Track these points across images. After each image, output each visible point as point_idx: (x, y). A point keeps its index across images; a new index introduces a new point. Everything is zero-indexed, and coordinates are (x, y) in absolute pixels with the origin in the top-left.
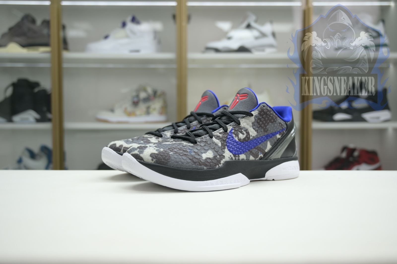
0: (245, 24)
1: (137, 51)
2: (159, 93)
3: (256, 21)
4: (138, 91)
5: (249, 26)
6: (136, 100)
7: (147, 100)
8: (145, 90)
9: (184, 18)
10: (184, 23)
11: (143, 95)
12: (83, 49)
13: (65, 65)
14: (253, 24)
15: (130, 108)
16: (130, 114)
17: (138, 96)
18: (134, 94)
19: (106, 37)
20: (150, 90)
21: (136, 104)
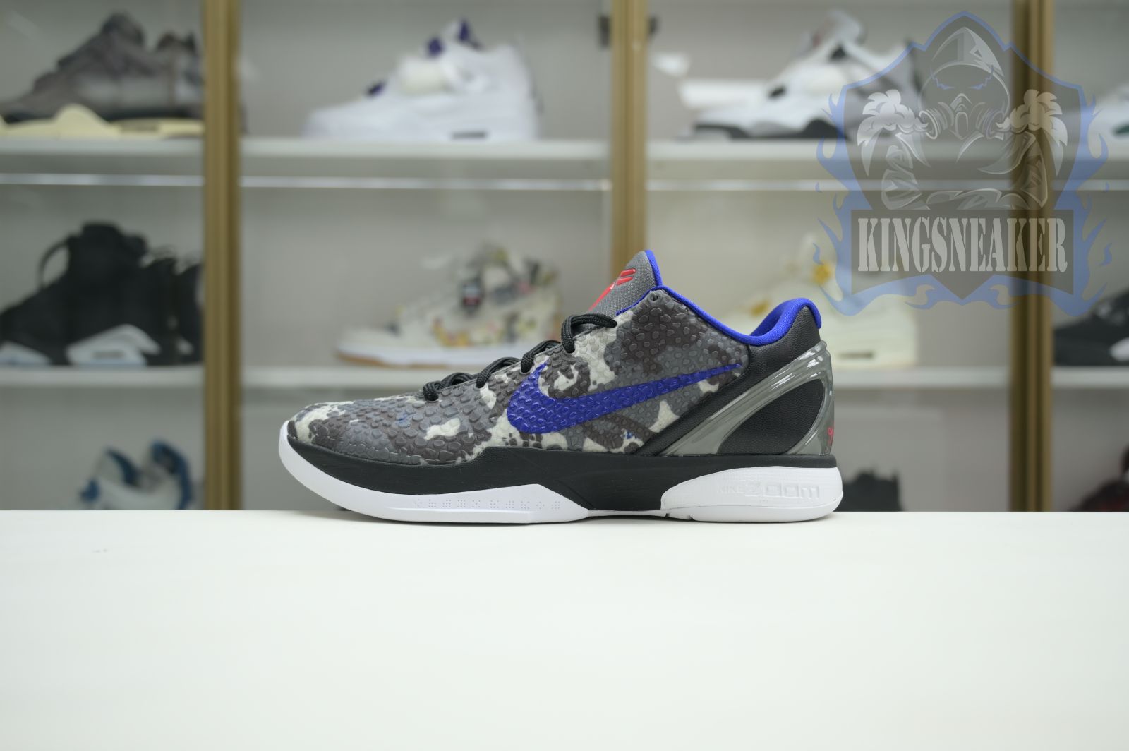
0: (827, 48)
1: (480, 135)
2: (544, 271)
3: (861, 41)
4: (479, 264)
5: (839, 55)
6: (472, 292)
7: (509, 292)
8: (503, 263)
9: (639, 25)
10: (636, 46)
11: (494, 278)
12: (295, 126)
13: (248, 182)
14: (851, 48)
15: (452, 323)
16: (451, 341)
17: (477, 281)
18: (464, 274)
19: (375, 90)
20: (518, 264)
21: (470, 306)
